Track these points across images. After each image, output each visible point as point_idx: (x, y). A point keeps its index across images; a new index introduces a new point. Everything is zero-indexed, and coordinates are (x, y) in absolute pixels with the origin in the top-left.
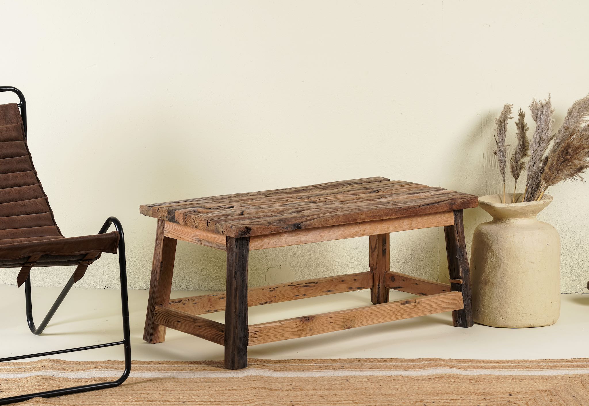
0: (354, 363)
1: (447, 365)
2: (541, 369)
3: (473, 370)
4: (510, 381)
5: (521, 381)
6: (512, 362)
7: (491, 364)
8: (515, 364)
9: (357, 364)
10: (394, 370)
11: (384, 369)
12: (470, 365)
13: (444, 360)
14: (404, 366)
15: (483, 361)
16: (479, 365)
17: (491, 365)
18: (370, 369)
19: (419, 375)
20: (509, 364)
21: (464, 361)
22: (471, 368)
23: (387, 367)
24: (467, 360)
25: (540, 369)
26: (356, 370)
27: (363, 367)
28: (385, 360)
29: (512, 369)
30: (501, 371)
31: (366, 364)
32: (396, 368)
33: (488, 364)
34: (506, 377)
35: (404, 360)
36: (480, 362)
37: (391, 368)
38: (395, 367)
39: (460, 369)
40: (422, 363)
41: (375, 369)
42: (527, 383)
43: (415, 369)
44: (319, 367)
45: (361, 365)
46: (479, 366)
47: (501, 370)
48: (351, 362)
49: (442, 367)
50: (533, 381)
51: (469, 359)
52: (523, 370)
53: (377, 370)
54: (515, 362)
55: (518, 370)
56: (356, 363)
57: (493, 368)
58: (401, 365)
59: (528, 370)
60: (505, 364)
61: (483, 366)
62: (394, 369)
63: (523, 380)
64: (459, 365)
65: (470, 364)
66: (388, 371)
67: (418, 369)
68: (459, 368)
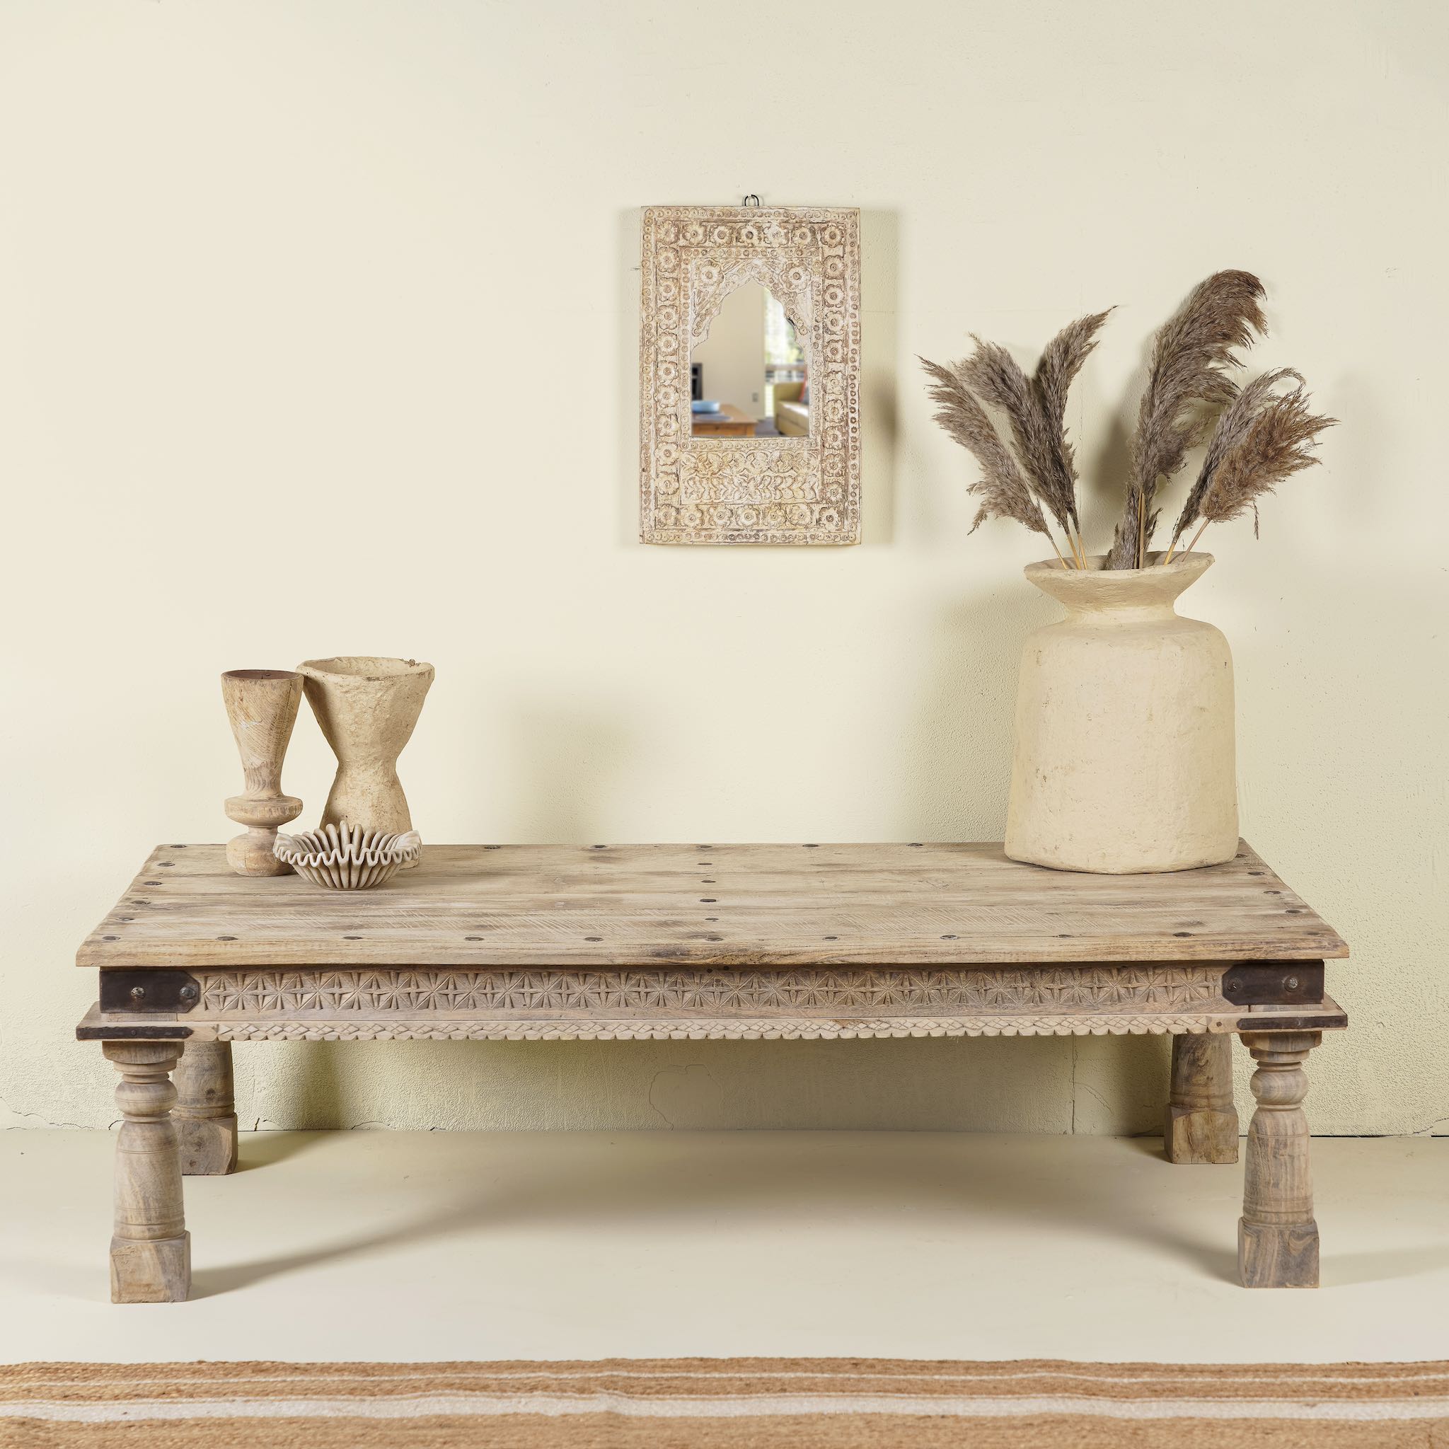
0: (840, 1372)
1: (1083, 1387)
2: (1333, 1399)
3: (1151, 1402)
4: (1239, 1433)
5: (1267, 1434)
6: (1257, 1371)
7: (1199, 1380)
8: (1264, 1380)
9: (847, 1375)
10: (942, 1396)
11: (915, 1393)
12: (1144, 1384)
13: (1077, 1367)
14: (971, 1384)
15: (1182, 1369)
16: (1166, 1379)
17: (1200, 1383)
18: (877, 1391)
19: (1002, 1414)
20: (1249, 1379)
21: (1133, 1369)
22: (1147, 1394)
23: (925, 1387)
24: (1138, 1366)
25: (1330, 1397)
26: (841, 1394)
27: (862, 1385)
28: (923, 1366)
29: (1256, 1399)
30: (1222, 1406)
31: (872, 1376)
32: (949, 1389)
33: (1194, 1379)
34: (1231, 1424)
35: (973, 1365)
36: (1173, 1371)
37: (932, 1391)
38: (945, 1387)
39: (1115, 1397)
40: (1020, 1376)
41: (892, 1392)
42: (1283, 1438)
43: (997, 1394)
44: (747, 1385)
45: (859, 1380)
46: (1169, 1385)
47: (1223, 1399)
48: (833, 1371)
49: (1067, 1395)
50: (1300, 1433)
51: (1146, 1364)
52: (1283, 1402)
53: (896, 1395)
54: (1266, 1371)
55: (1269, 1401)
56: (847, 1372)
57: (1206, 1393)
58: (963, 1381)
59: (1296, 1399)
60: (1237, 1380)
61: (1179, 1385)
62: (941, 1393)
63: (1274, 1430)
64: (1116, 1384)
65: (1146, 1378)
66: (924, 1398)
67: (1002, 1396)
68: (1114, 1394)
